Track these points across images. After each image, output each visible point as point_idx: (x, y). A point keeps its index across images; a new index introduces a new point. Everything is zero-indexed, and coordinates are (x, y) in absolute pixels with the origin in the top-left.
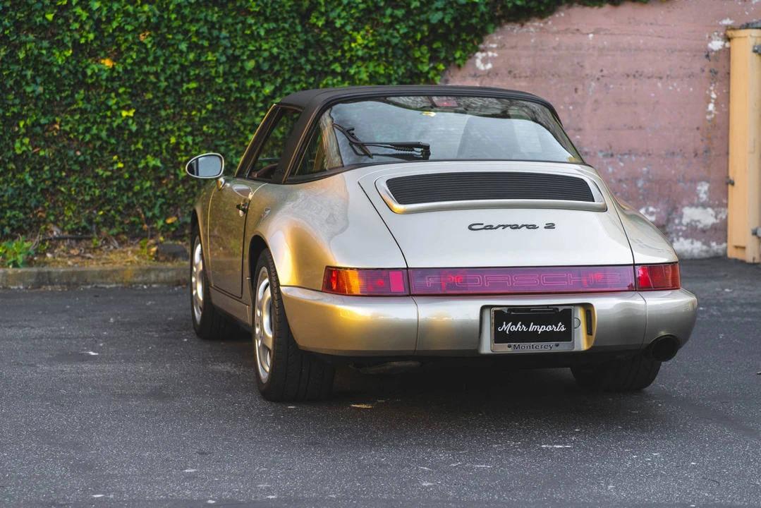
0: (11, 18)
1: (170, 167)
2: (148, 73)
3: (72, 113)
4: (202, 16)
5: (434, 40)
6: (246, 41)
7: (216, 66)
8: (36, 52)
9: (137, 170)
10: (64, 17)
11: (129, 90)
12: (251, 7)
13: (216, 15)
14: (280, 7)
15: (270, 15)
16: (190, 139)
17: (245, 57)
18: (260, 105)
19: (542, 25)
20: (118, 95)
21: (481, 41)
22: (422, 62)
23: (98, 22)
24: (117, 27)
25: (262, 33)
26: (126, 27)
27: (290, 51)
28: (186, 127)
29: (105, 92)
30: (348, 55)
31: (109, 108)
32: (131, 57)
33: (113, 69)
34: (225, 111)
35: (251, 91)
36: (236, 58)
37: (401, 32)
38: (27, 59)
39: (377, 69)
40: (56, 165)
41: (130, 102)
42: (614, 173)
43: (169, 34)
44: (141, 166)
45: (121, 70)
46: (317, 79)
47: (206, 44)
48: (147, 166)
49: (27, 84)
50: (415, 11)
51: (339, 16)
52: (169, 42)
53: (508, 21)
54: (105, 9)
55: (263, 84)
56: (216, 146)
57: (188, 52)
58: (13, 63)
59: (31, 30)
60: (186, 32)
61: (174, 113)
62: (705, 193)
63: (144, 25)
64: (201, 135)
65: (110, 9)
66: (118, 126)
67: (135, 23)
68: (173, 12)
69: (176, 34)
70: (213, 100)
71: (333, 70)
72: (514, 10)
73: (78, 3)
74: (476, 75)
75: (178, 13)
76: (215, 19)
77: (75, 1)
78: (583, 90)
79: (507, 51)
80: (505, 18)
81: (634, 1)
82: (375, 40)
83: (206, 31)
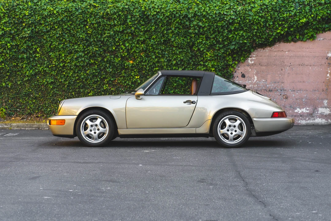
0: (103, 49)
2: (143, 65)
3: (121, 77)
4: (159, 47)
5: (234, 54)
6: (173, 55)
7: (164, 63)
8: (110, 59)
10: (118, 48)
11: (138, 70)
12: (174, 45)
13: (164, 47)
14: (183, 44)
17: (173, 60)
19: (270, 49)
20: (134, 72)
21: (250, 54)
22: (230, 61)
24: (134, 51)
25: (178, 53)
26: (136, 51)
27: (187, 58)
29: (131, 71)
30: (205, 59)
31: (132, 76)
32: (138, 60)
33: (133, 64)
36: (170, 60)
37: (222, 52)
38: (107, 61)
39: (214, 63)
40: (116, 93)
41: (138, 74)
42: (295, 97)
45: (135, 64)
47: (161, 56)
49: (107, 68)
50: (226, 45)
51: (202, 47)
52: (149, 55)
53: (259, 48)
55: (178, 68)
57: (155, 59)
58: (103, 62)
59: (109, 52)
60: (155, 53)
62: (326, 103)
63: (142, 50)
65: (131, 46)
66: (135, 81)
67: (139, 50)
68: (150, 47)
69: (151, 53)
71: (201, 64)
72: (259, 44)
73: (122, 44)
74: (248, 65)
75: (152, 47)
76: (163, 48)
77: (121, 43)
78: (284, 70)
79: (259, 57)
80: (257, 47)
81: (301, 41)
82: (214, 54)
83: (161, 52)
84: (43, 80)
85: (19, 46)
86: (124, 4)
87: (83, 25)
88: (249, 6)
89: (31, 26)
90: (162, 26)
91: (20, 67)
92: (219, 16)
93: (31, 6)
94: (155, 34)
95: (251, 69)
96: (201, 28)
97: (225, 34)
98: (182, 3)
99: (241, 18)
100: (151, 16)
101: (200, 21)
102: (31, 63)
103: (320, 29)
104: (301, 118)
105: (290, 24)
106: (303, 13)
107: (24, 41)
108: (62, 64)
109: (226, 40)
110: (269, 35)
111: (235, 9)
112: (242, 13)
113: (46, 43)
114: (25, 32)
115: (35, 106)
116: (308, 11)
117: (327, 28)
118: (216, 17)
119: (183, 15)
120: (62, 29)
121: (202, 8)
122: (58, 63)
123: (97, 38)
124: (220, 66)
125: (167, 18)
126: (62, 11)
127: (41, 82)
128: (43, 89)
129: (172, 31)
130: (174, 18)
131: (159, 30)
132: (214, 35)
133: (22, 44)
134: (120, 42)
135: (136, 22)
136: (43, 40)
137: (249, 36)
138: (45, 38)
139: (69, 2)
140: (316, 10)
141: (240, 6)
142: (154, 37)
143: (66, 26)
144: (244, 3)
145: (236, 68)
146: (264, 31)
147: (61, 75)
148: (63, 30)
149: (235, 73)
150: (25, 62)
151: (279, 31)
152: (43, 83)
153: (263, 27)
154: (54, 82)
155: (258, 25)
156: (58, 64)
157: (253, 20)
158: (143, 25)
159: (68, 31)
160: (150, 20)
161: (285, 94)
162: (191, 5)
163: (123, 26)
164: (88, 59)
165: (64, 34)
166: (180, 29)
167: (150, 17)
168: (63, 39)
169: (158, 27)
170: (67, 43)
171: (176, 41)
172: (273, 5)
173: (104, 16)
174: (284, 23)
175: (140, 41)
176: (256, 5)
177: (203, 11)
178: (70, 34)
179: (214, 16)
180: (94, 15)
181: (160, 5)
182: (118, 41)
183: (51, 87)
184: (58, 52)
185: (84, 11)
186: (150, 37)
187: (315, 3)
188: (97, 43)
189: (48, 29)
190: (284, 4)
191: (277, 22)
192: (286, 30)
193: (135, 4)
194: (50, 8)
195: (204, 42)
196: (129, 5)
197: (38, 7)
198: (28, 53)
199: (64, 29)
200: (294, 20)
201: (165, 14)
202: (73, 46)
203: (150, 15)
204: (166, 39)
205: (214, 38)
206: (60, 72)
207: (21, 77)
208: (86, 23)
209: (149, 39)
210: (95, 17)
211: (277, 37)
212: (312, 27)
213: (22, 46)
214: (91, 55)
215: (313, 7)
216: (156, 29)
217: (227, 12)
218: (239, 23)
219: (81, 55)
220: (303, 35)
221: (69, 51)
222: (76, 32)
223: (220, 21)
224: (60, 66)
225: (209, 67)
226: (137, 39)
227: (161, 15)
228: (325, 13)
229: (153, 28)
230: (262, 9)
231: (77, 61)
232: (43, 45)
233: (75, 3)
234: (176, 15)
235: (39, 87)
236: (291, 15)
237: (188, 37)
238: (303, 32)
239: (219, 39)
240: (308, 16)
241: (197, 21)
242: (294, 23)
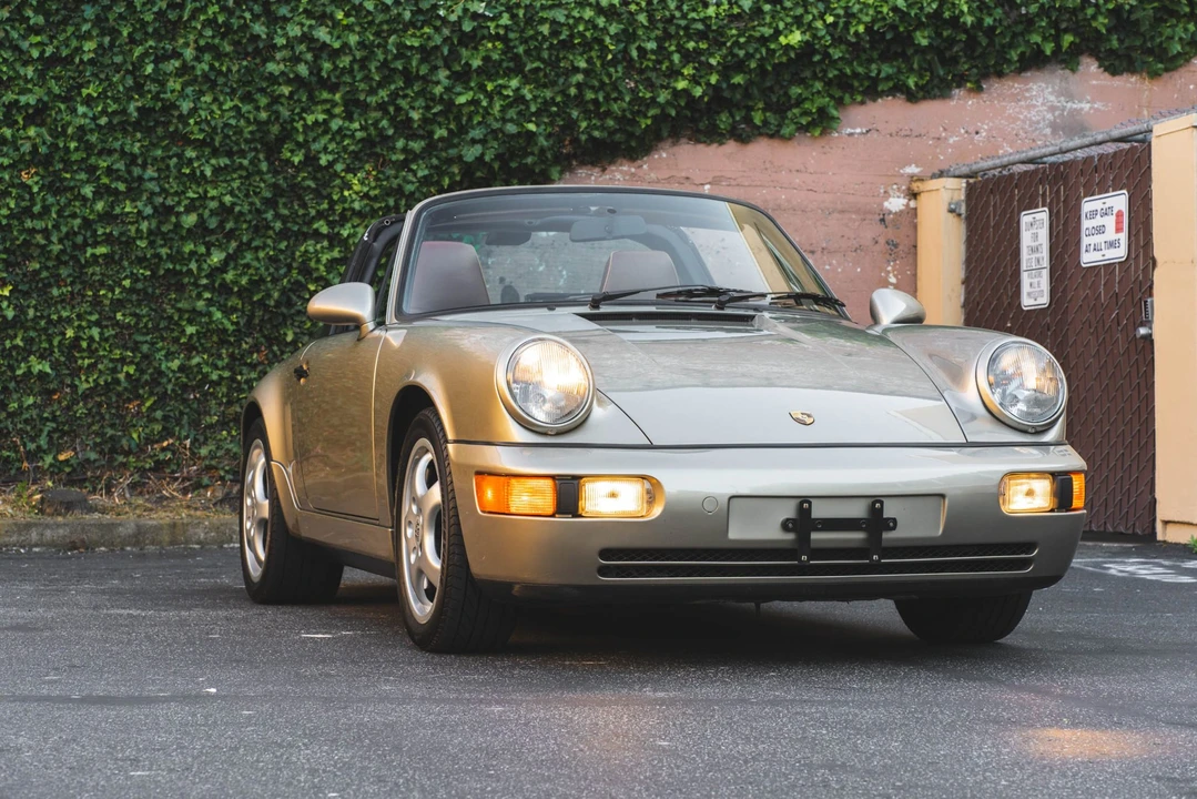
1: (65, 374)
2: (33, 231)
4: (117, 145)
6: (184, 184)
7: (137, 222)
9: (14, 378)
11: (4, 257)
12: (192, 133)
13: (138, 144)
14: (235, 134)
15: (220, 143)
16: (95, 332)
17: (182, 209)
18: (204, 281)
19: (633, 170)
25: (208, 172)
27: (250, 200)
28: (91, 313)
30: (338, 208)
32: (8, 204)
34: (150, 290)
35: (190, 261)
36: (169, 210)
37: (420, 174)
41: (5, 275)
43: (67, 172)
44: (19, 372)
46: (291, 242)
47: (122, 187)
48: (29, 373)
50: (440, 144)
51: (325, 149)
52: (65, 184)
53: (583, 163)
55: (208, 249)
56: (136, 343)
57: (95, 200)
60: (92, 170)
61: (72, 293)
63: (28, 157)
64: (113, 326)
67: (16, 155)
68: (72, 139)
69: (76, 171)
70: (132, 273)
71: (316, 230)
74: (534, 245)
75: (80, 140)
76: (136, 150)
80: (577, 158)
81: (771, 136)
82: (380, 186)
83: (123, 168)
90: (132, 40)
94: (95, 75)
95: (547, 262)
96: (324, 55)
97: (438, 90)
99: (514, 17)
101: (323, 19)
103: (856, 84)
105: (731, 52)
106: (787, 4)
109: (440, 119)
110: (636, 100)
117: (888, 78)
129: (184, 65)
131: (118, 59)
137: (545, 103)
142: (91, 90)
146: (617, 84)
151: (681, 85)
153: (614, 62)
155: (591, 49)
157: (571, 28)
158: (36, 31)
166: (219, 55)
169: (112, 44)
171: (202, 113)
174: (707, 46)
175: (19, 109)
179: (388, 1)
186: (69, 91)
191: (674, 42)
192: (714, 79)
195: (335, 124)
200: (752, 33)
204: (150, 104)
205: (382, 107)
209: (65, 100)
211: (673, 113)
212: (825, 72)
216: (100, 52)
218: (504, 39)
220: (781, 108)
223: (415, 27)
226: (5, 100)
228: (885, 10)
229: (89, 46)
236: (736, 10)
237: (258, 96)
238: (781, 92)
239: (407, 114)
240: (810, 17)
241: (308, 23)
242: (751, 51)
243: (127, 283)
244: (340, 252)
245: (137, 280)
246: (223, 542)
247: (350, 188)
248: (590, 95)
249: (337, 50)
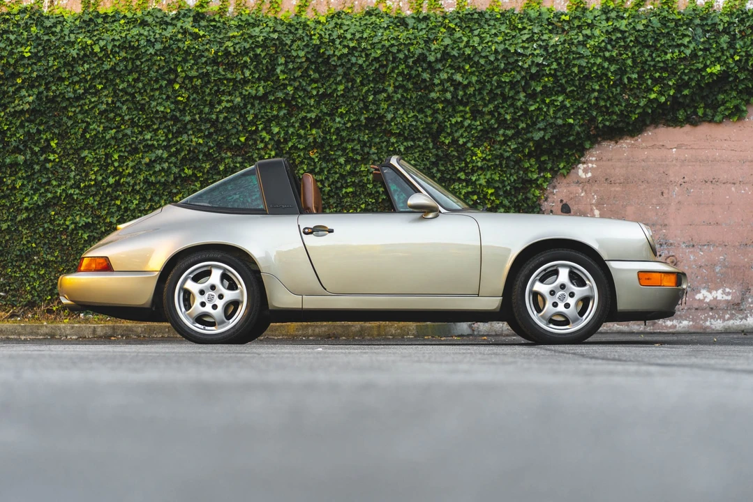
0: (214, 140)
4: (356, 137)
5: (542, 154)
7: (367, 175)
8: (232, 165)
10: (253, 139)
12: (393, 130)
13: (366, 136)
14: (415, 129)
15: (408, 134)
19: (633, 142)
21: (583, 155)
22: (532, 172)
23: (278, 142)
24: (292, 146)
25: (402, 149)
26: (299, 146)
30: (470, 166)
32: (303, 168)
34: (375, 210)
37: (512, 147)
39: (493, 176)
42: (695, 261)
43: (332, 151)
46: (447, 184)
47: (359, 158)
50: (523, 131)
51: (462, 136)
52: (331, 157)
53: (604, 139)
54: (283, 132)
57: (346, 166)
58: (215, 174)
59: (230, 149)
60: (344, 149)
61: (336, 211)
63: (312, 144)
65: (286, 133)
67: (306, 143)
68: (334, 134)
69: (336, 151)
70: (366, 201)
71: (459, 177)
72: (606, 129)
73: (263, 129)
74: (579, 182)
75: (337, 135)
76: (366, 139)
77: (260, 127)
78: (668, 193)
79: (604, 163)
80: (600, 136)
81: (710, 122)
82: (492, 154)
83: (359, 148)
84: (65, 220)
85: (6, 134)
86: (268, 29)
87: (166, 82)
88: (580, 34)
89: (37, 84)
90: (362, 84)
91: (8, 185)
92: (503, 56)
93: (36, 35)
94: (345, 102)
95: (585, 191)
96: (460, 88)
97: (519, 103)
98: (413, 28)
99: (559, 64)
100: (335, 58)
101: (459, 69)
102: (36, 176)
104: (711, 314)
105: (680, 78)
106: (713, 51)
107: (19, 121)
108: (114, 179)
109: (523, 118)
110: (628, 105)
111: (543, 41)
112: (561, 51)
113: (73, 126)
114: (22, 98)
115: (44, 284)
116: (725, 46)
118: (497, 59)
119: (416, 56)
120: (115, 92)
121: (463, 38)
122: (104, 176)
123: (201, 113)
124: (506, 183)
125: (374, 63)
126: (115, 46)
127: (59, 225)
128: (65, 242)
129: (388, 96)
130: (393, 62)
131: (355, 94)
132: (491, 106)
133: (14, 129)
134: (258, 123)
135: (299, 73)
136: (65, 119)
137: (579, 108)
138: (70, 114)
139: (131, 27)
140: (745, 43)
141: (557, 34)
142: (342, 110)
143: (125, 85)
144: (566, 28)
145: (546, 189)
146: (617, 97)
147: (109, 206)
148: (115, 95)
149: (546, 203)
150: (20, 175)
151: (653, 96)
152: (65, 227)
153: (615, 85)
154: (93, 224)
155: (602, 79)
156: (103, 178)
158: (315, 81)
159: (128, 97)
160: (333, 68)
161: (671, 254)
162: (434, 33)
163: (265, 82)
164: (179, 167)
165: (118, 104)
166: (406, 90)
167: (333, 61)
168: (115, 117)
169: (352, 86)
170: (127, 126)
171: (398, 120)
172: (639, 31)
173: (219, 60)
174: (667, 75)
175: (307, 120)
176: (597, 32)
177: (465, 47)
178: (134, 103)
179: (492, 58)
180: (194, 55)
181: (358, 32)
182: (252, 120)
183: (85, 236)
184: (103, 150)
185: (170, 46)
186: (332, 110)
187: (742, 28)
188: (200, 125)
189: (79, 91)
190: (666, 31)
191: (648, 74)
192: (672, 93)
193: (297, 29)
194: (84, 40)
195: (466, 123)
196: (280, 32)
197: (53, 39)
198: (29, 152)
199: (119, 90)
200: (692, 67)
201: (371, 54)
202: (141, 133)
203: (334, 55)
204: (372, 116)
205: (491, 113)
206: (108, 198)
207: (10, 213)
208: (172, 77)
209: (329, 115)
210: (195, 61)
211: (650, 111)
212: (737, 86)
213: (13, 135)
214: (185, 155)
215: (738, 36)
216: (347, 90)
217: (524, 48)
218: (554, 76)
219: (160, 155)
220: (714, 107)
221: (130, 145)
222: (149, 98)
223: (507, 72)
224: (108, 183)
225: (480, 185)
226: (300, 116)
227: (361, 56)
229: (341, 87)
230: (610, 40)
231: (150, 170)
232: (67, 133)
233: (147, 28)
234: (397, 55)
235: (55, 238)
236: (683, 55)
237: (427, 110)
238: (714, 98)
239: (504, 116)
240: (725, 58)
241: (451, 72)
242: (692, 77)
243: (363, 206)
244: (472, 188)
245: (369, 205)
246: (404, 335)
247: (476, 155)
248: (602, 103)
249: (465, 85)
